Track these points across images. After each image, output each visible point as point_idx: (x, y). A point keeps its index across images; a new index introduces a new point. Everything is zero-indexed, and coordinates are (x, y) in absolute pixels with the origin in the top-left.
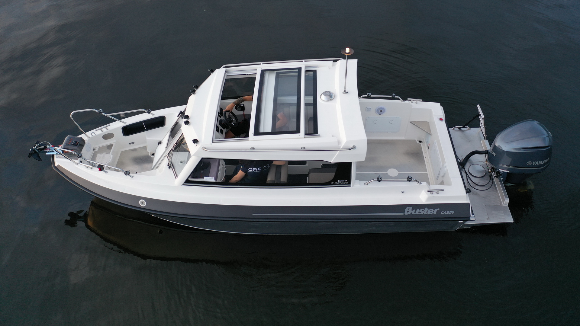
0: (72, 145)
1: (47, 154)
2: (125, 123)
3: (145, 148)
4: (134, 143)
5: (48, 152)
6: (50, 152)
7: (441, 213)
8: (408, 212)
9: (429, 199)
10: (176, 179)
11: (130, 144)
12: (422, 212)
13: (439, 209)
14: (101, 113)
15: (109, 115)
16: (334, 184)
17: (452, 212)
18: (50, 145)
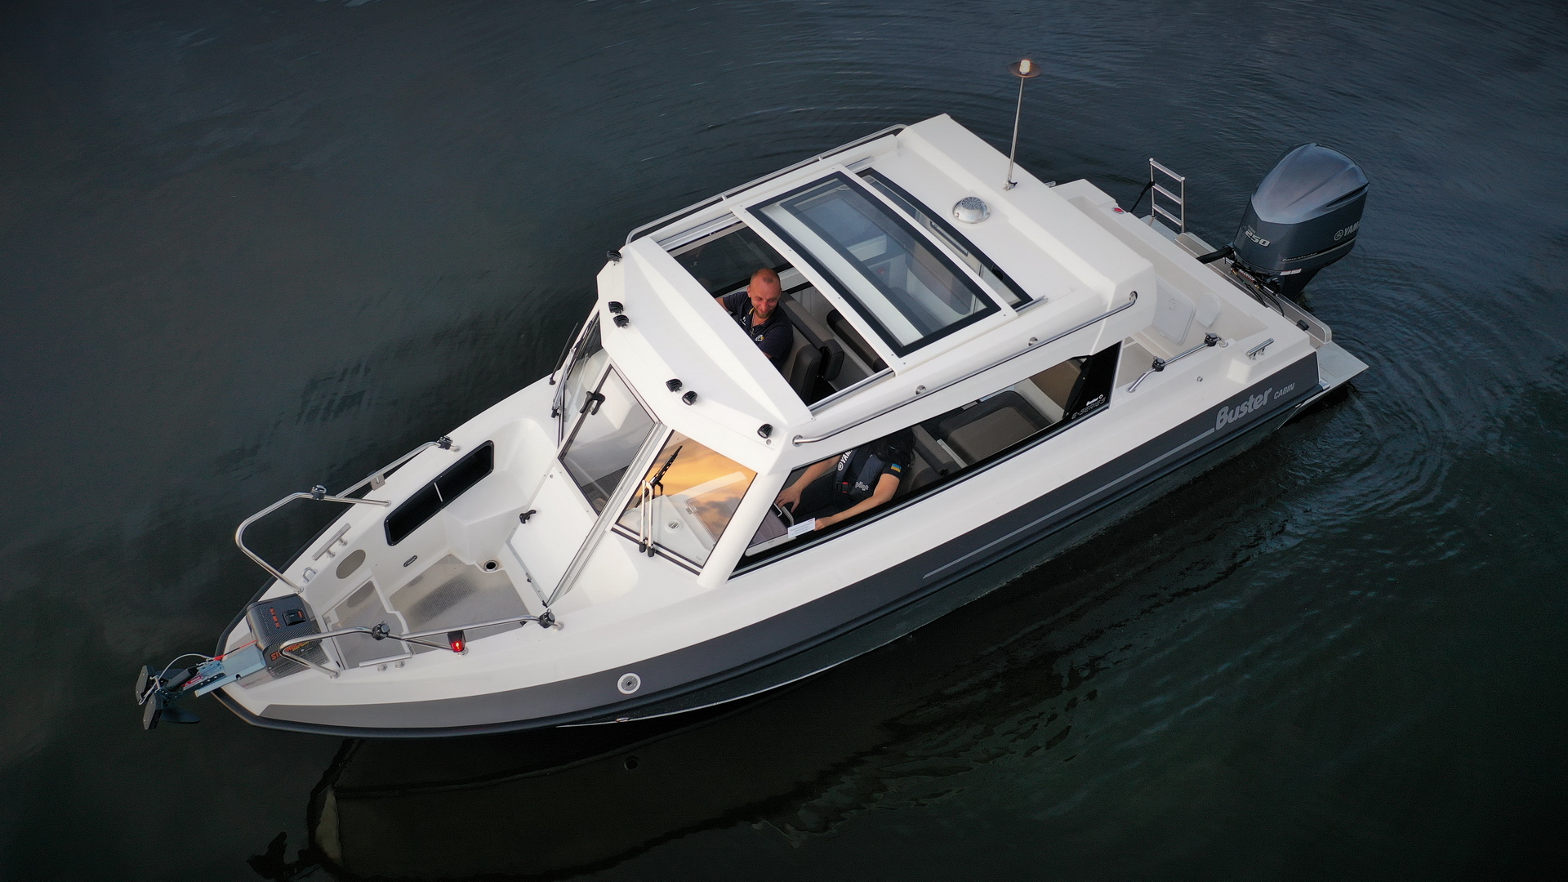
0: (289, 625)
1: (199, 693)
2: (387, 503)
3: (449, 559)
4: (415, 557)
5: (199, 687)
6: (206, 683)
7: (1274, 398)
8: (1225, 419)
9: (1252, 375)
10: (694, 570)
11: (406, 565)
12: (1245, 409)
13: (1270, 390)
14: (321, 496)
15: (340, 498)
16: (1078, 417)
17: (1291, 387)
18: (204, 660)
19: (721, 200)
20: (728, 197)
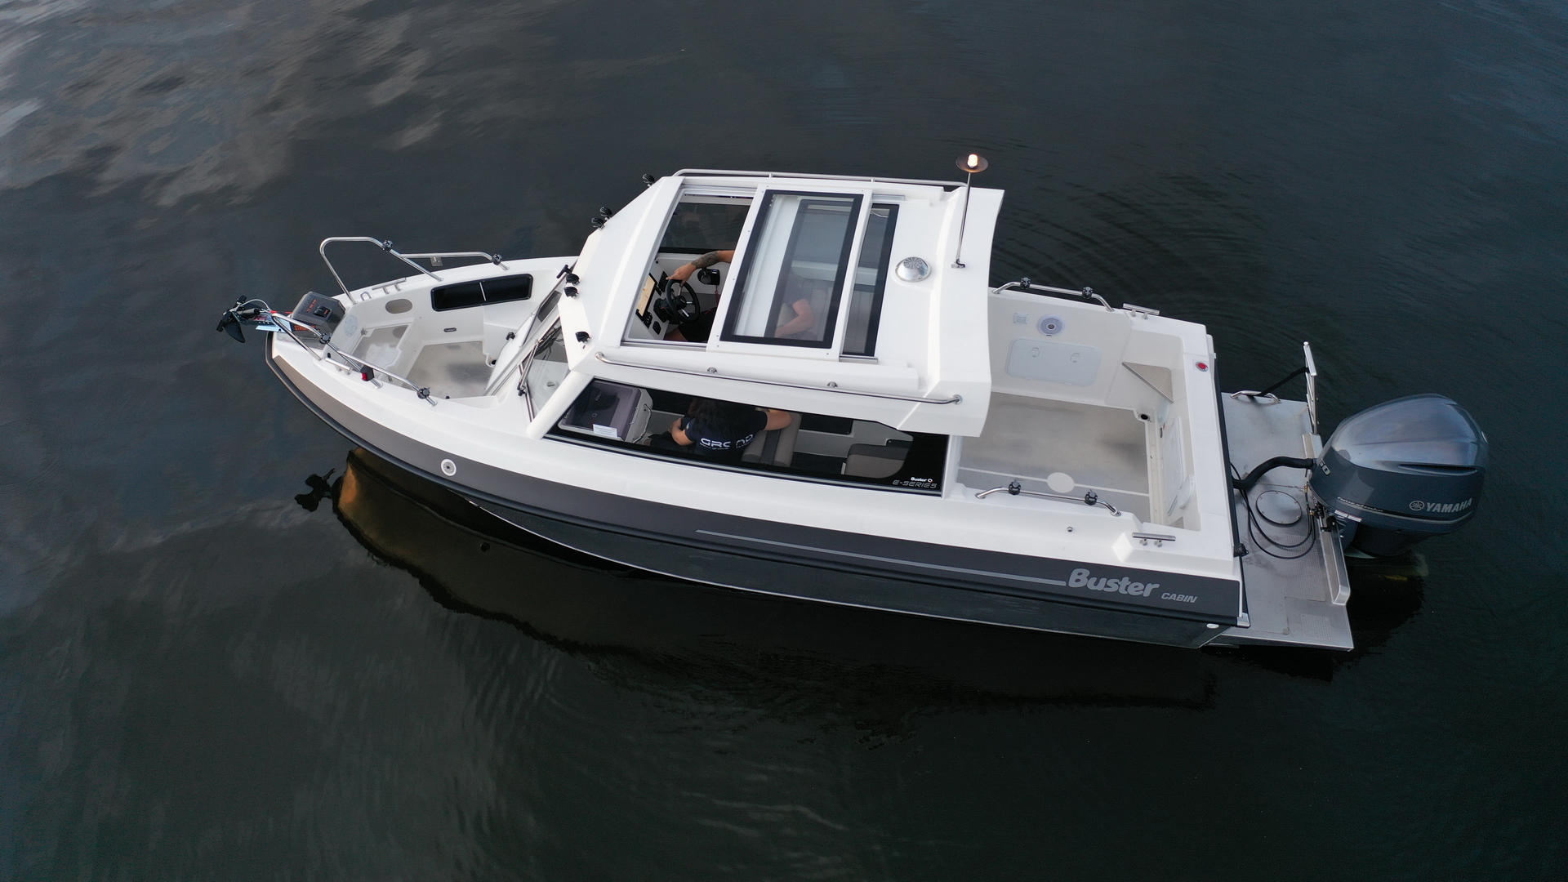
0: (315, 314)
1: (259, 328)
2: (439, 280)
3: (478, 345)
4: (454, 329)
5: (262, 324)
6: (266, 324)
7: (1163, 597)
8: (1078, 581)
9: (1134, 555)
10: (531, 421)
11: (446, 330)
12: (1113, 586)
13: (1157, 586)
14: (388, 249)
15: (405, 257)
16: (900, 485)
17: (1192, 599)
18: (266, 309)
19: (768, 176)
20: (774, 176)
